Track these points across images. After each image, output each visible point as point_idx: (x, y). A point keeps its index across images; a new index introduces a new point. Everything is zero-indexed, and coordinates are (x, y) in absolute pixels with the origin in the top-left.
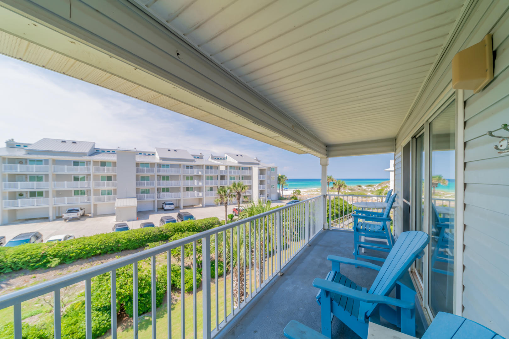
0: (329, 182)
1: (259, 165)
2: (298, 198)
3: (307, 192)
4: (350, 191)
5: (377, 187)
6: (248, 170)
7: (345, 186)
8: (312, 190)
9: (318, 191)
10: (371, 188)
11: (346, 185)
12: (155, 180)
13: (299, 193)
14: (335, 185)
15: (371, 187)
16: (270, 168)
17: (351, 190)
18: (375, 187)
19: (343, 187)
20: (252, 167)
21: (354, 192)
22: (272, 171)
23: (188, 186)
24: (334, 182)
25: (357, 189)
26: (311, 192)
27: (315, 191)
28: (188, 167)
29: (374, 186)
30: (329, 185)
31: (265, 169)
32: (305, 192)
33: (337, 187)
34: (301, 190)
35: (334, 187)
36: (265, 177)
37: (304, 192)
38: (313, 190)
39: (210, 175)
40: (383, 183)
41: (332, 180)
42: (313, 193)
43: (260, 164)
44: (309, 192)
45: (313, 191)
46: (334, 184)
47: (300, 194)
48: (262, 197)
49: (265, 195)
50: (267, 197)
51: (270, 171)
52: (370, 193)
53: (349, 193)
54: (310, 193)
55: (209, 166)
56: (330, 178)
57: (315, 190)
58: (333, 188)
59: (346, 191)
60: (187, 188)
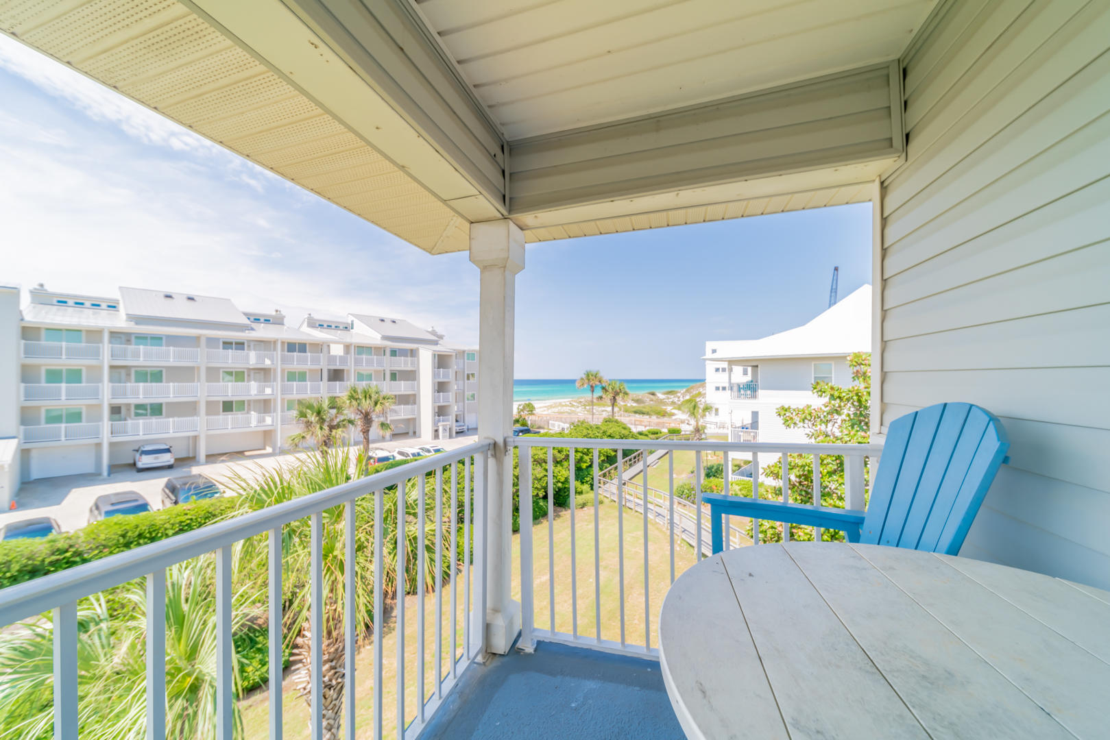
0: (594, 385)
1: (437, 344)
2: (529, 423)
3: (551, 407)
4: (634, 405)
5: (684, 395)
6: (407, 356)
7: (626, 393)
8: (560, 403)
9: (573, 406)
10: (672, 396)
11: (628, 391)
12: (100, 380)
13: (532, 411)
14: (606, 391)
15: (673, 394)
16: (464, 352)
17: (637, 401)
18: (679, 394)
19: (621, 395)
20: (418, 349)
21: (642, 405)
22: (468, 359)
23: (226, 399)
24: (604, 385)
25: (648, 400)
26: (559, 408)
27: (566, 406)
28: (227, 344)
29: (677, 392)
30: (593, 391)
31: (451, 356)
32: (545, 409)
33: (610, 396)
34: (537, 404)
35: (604, 396)
36: (449, 375)
37: (546, 407)
38: (564, 404)
39: (296, 366)
40: (692, 388)
41: (600, 382)
42: (562, 411)
43: (440, 342)
44: (554, 407)
45: (563, 406)
46: (604, 388)
47: (534, 412)
48: (443, 421)
49: (450, 417)
50: (457, 421)
51: (464, 359)
52: (671, 408)
53: (634, 407)
54: (556, 410)
55: (295, 343)
56: (596, 377)
57: (568, 403)
58: (601, 398)
59: (629, 405)
60: (224, 403)
